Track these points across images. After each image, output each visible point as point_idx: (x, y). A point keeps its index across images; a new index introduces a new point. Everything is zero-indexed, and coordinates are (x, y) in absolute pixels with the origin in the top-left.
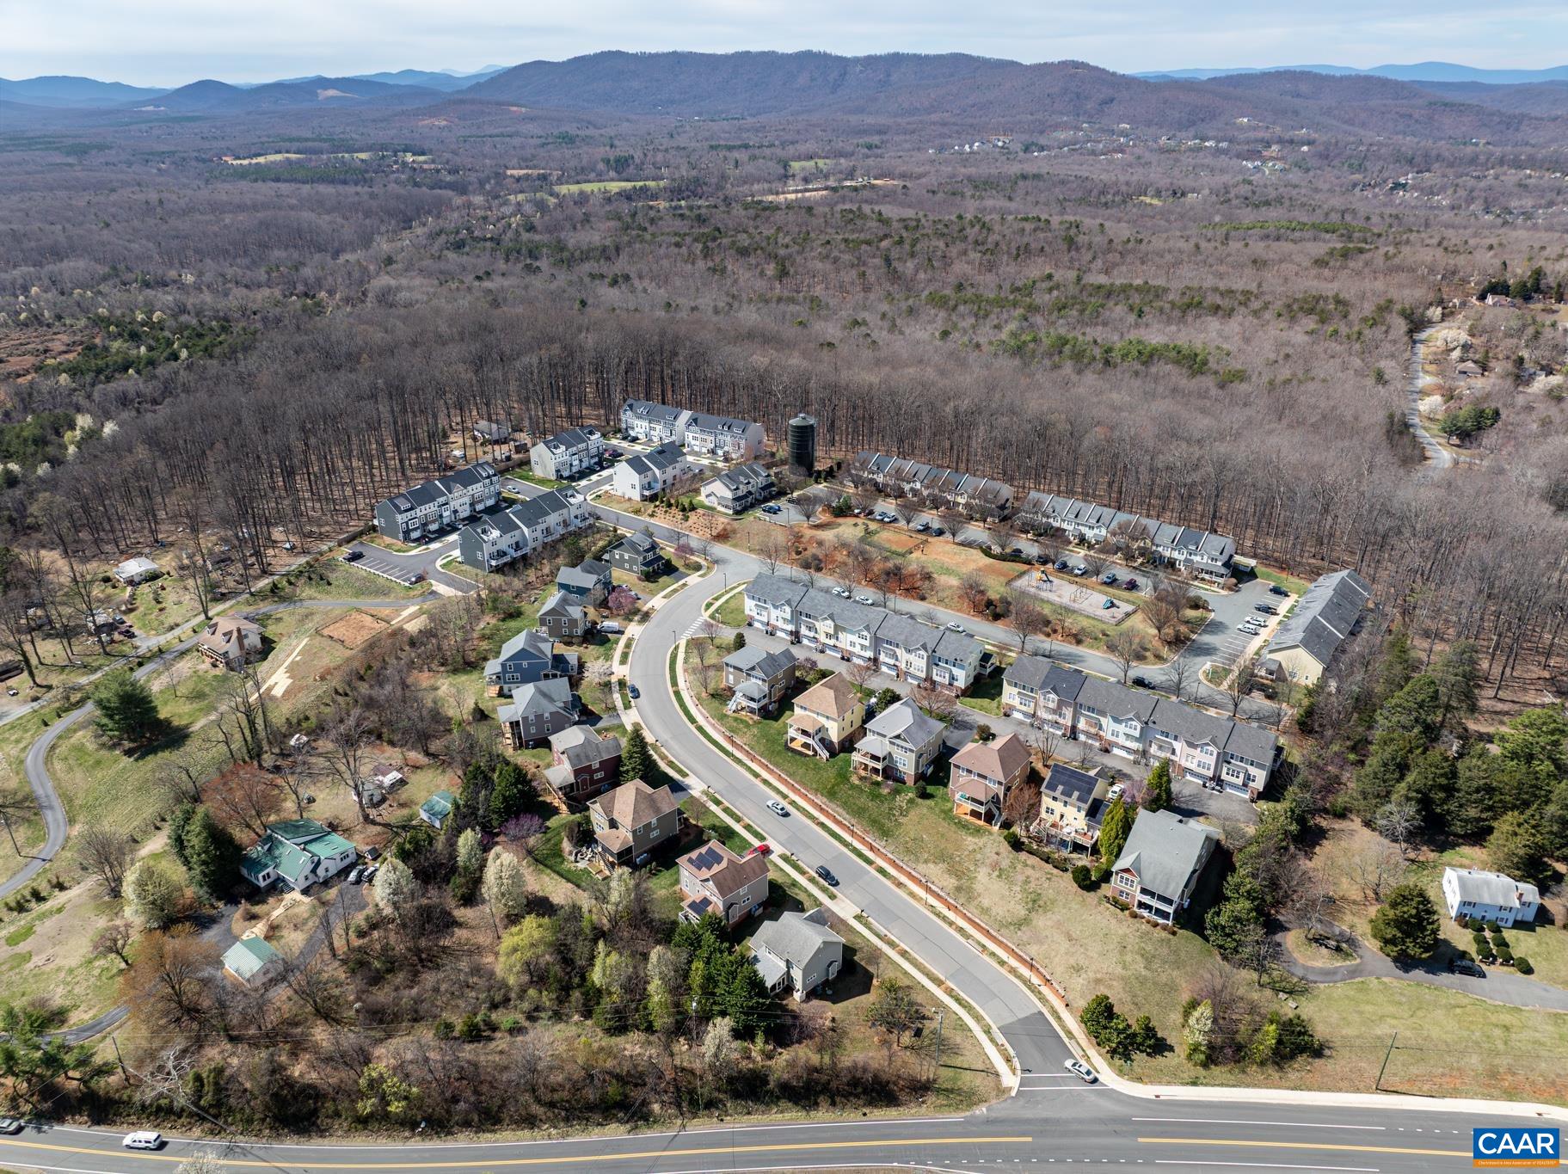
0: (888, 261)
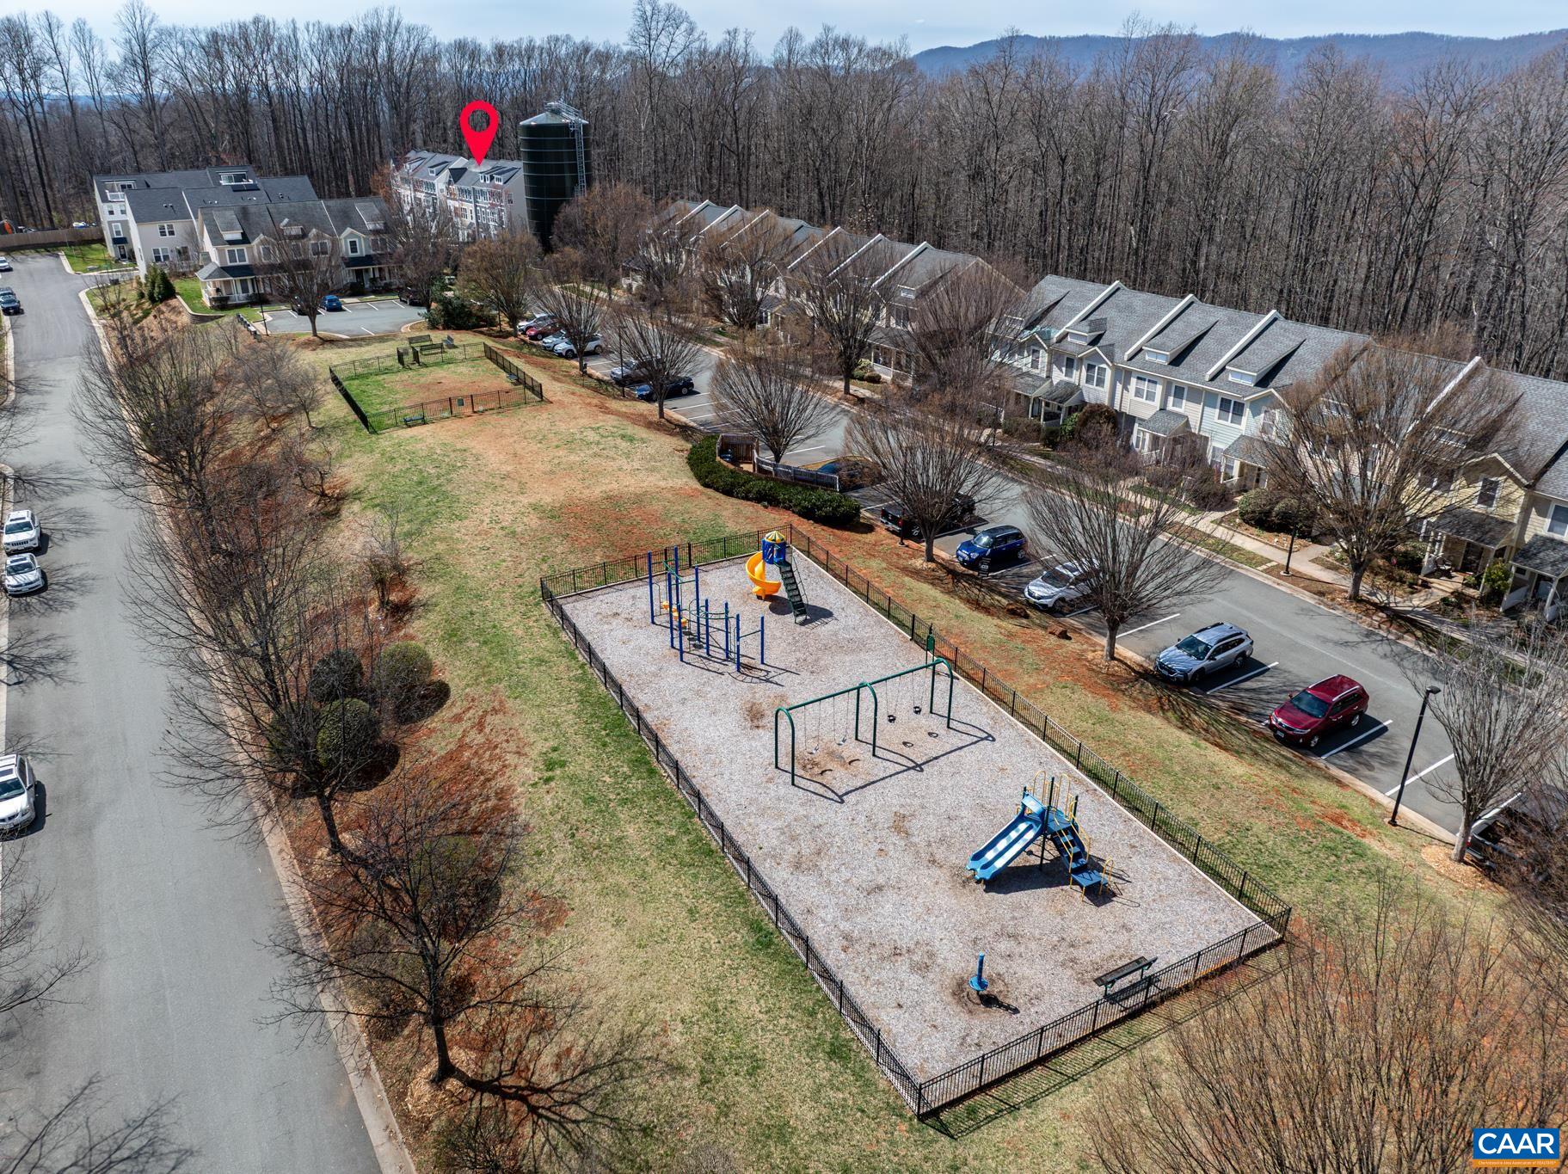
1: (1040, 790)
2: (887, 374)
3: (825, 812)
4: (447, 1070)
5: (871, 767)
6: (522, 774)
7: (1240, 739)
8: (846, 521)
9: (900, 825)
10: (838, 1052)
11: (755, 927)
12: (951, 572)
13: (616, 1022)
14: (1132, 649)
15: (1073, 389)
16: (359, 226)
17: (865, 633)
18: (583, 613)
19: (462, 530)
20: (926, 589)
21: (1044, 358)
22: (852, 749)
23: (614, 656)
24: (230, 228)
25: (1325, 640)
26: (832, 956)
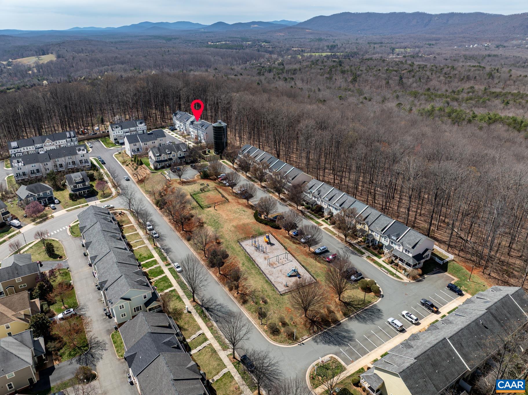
0: (401, 78)
1: (295, 267)
2: (286, 192)
3: (273, 269)
4: (238, 293)
5: (278, 265)
6: (240, 265)
7: (322, 261)
8: (278, 228)
9: (281, 271)
10: (273, 290)
11: (266, 280)
12: (292, 237)
13: (254, 288)
14: (312, 249)
15: (315, 201)
16: (181, 150)
17: (279, 247)
18: (244, 244)
19: (224, 230)
20: (287, 240)
21: (311, 195)
22: (276, 263)
23: (248, 251)
24: (157, 153)
25: (339, 248)
26: (273, 283)
